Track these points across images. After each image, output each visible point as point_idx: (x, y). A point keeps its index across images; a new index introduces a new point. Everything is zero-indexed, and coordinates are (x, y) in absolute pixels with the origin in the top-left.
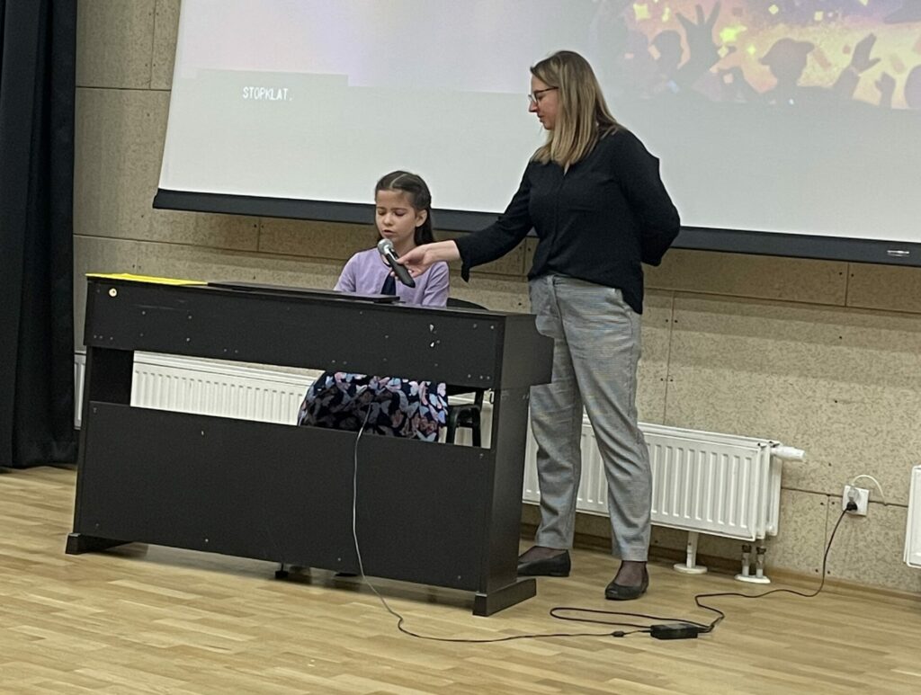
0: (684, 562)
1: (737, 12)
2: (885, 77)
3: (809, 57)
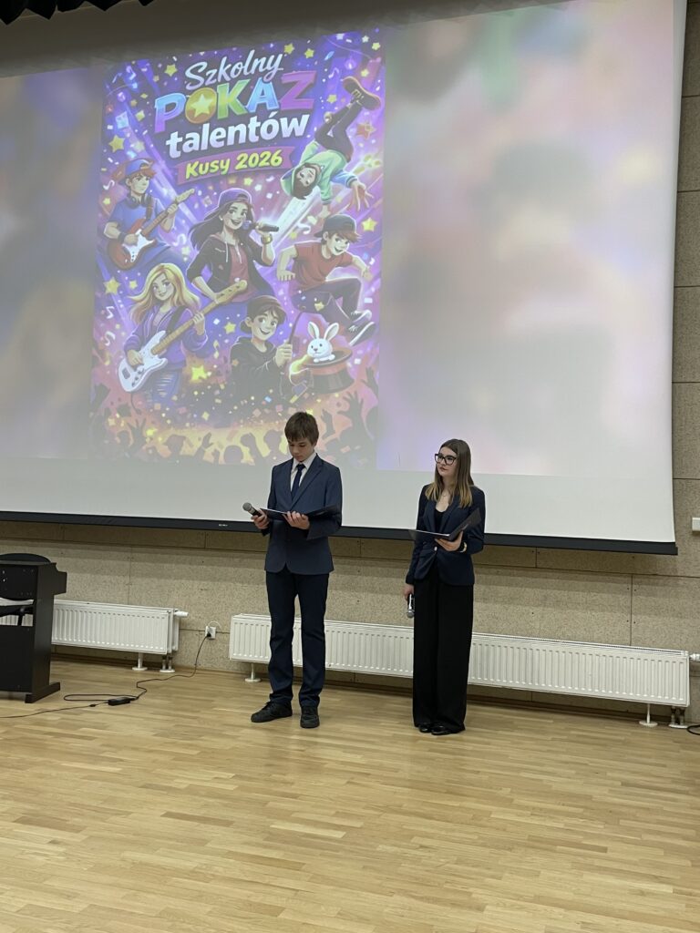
0: (137, 665)
1: (153, 423)
2: (216, 450)
3: (184, 442)
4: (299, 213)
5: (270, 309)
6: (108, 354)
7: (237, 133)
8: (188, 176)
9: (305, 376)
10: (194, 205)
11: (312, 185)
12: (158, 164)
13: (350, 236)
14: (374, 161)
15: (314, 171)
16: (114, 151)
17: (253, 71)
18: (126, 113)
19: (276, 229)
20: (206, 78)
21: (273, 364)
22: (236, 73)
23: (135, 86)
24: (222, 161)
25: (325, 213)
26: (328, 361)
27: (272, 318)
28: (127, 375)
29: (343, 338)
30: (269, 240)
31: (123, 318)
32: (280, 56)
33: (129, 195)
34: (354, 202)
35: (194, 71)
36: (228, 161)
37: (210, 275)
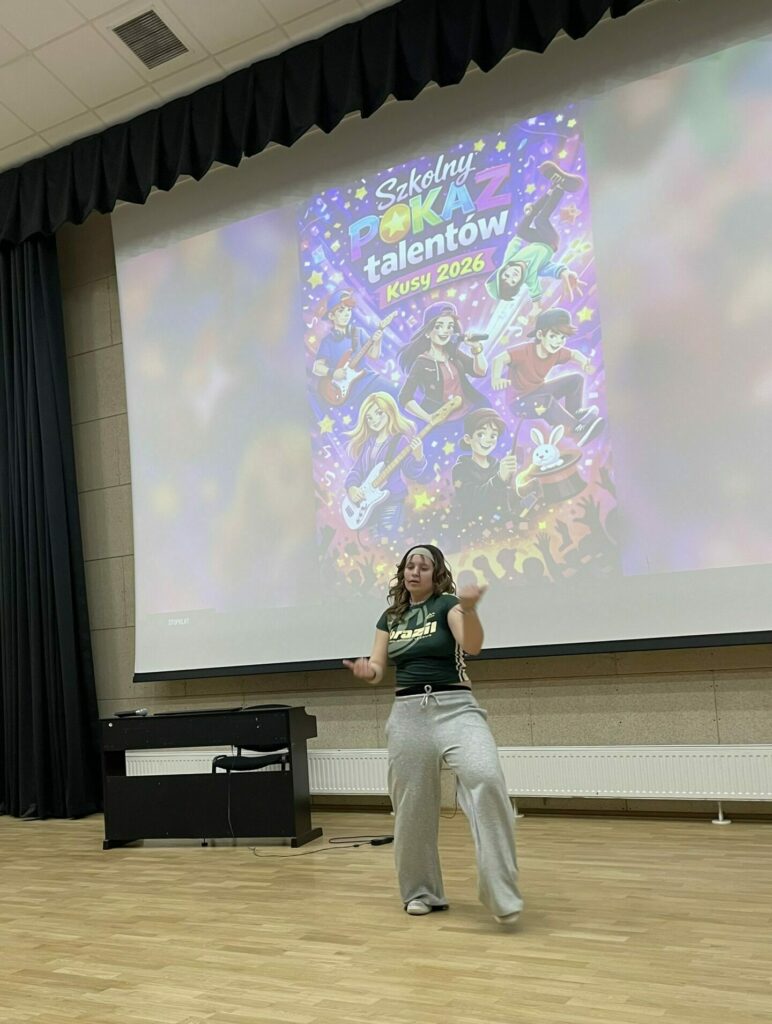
4: (508, 315)
5: (489, 422)
6: (330, 494)
7: (435, 245)
8: (389, 299)
9: (534, 487)
10: (398, 327)
11: (520, 283)
12: (359, 292)
13: (566, 330)
14: (583, 245)
15: (519, 268)
16: (314, 286)
17: (444, 177)
18: (321, 246)
19: (485, 337)
20: (397, 195)
21: (498, 479)
22: (427, 183)
23: (327, 217)
24: (423, 277)
25: (535, 311)
26: (556, 467)
27: (491, 431)
28: (350, 513)
29: (570, 440)
30: (479, 349)
31: (341, 456)
32: (471, 156)
33: (333, 329)
34: (566, 294)
35: (384, 190)
36: (429, 275)
37: (423, 397)
